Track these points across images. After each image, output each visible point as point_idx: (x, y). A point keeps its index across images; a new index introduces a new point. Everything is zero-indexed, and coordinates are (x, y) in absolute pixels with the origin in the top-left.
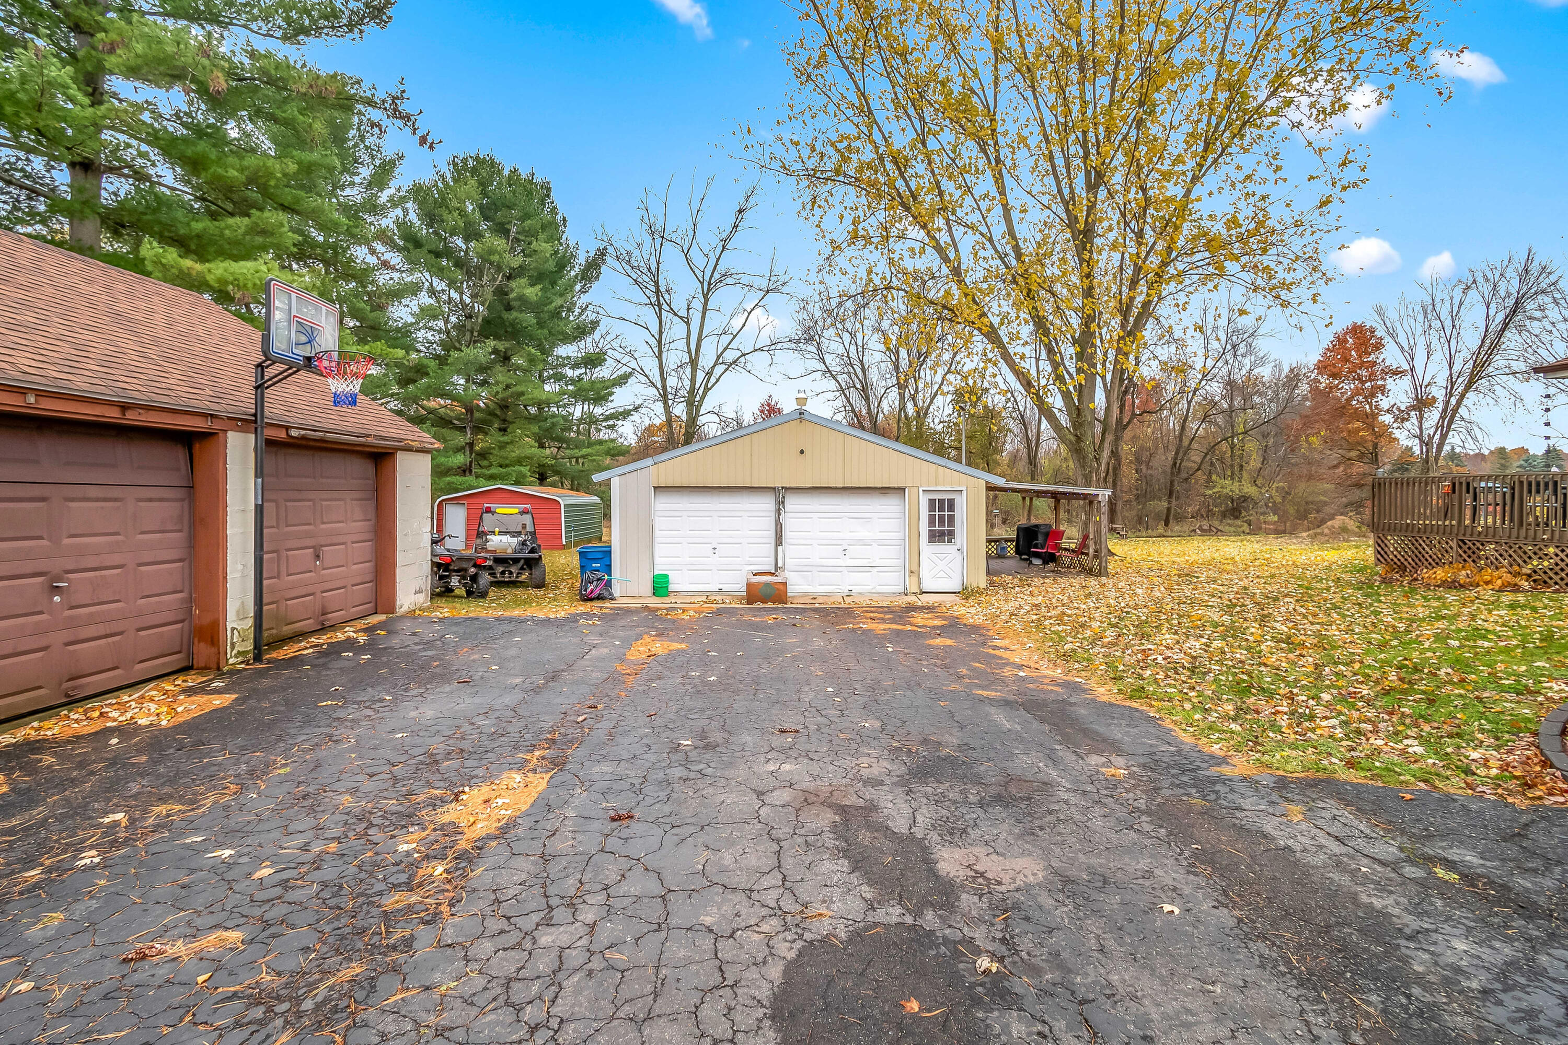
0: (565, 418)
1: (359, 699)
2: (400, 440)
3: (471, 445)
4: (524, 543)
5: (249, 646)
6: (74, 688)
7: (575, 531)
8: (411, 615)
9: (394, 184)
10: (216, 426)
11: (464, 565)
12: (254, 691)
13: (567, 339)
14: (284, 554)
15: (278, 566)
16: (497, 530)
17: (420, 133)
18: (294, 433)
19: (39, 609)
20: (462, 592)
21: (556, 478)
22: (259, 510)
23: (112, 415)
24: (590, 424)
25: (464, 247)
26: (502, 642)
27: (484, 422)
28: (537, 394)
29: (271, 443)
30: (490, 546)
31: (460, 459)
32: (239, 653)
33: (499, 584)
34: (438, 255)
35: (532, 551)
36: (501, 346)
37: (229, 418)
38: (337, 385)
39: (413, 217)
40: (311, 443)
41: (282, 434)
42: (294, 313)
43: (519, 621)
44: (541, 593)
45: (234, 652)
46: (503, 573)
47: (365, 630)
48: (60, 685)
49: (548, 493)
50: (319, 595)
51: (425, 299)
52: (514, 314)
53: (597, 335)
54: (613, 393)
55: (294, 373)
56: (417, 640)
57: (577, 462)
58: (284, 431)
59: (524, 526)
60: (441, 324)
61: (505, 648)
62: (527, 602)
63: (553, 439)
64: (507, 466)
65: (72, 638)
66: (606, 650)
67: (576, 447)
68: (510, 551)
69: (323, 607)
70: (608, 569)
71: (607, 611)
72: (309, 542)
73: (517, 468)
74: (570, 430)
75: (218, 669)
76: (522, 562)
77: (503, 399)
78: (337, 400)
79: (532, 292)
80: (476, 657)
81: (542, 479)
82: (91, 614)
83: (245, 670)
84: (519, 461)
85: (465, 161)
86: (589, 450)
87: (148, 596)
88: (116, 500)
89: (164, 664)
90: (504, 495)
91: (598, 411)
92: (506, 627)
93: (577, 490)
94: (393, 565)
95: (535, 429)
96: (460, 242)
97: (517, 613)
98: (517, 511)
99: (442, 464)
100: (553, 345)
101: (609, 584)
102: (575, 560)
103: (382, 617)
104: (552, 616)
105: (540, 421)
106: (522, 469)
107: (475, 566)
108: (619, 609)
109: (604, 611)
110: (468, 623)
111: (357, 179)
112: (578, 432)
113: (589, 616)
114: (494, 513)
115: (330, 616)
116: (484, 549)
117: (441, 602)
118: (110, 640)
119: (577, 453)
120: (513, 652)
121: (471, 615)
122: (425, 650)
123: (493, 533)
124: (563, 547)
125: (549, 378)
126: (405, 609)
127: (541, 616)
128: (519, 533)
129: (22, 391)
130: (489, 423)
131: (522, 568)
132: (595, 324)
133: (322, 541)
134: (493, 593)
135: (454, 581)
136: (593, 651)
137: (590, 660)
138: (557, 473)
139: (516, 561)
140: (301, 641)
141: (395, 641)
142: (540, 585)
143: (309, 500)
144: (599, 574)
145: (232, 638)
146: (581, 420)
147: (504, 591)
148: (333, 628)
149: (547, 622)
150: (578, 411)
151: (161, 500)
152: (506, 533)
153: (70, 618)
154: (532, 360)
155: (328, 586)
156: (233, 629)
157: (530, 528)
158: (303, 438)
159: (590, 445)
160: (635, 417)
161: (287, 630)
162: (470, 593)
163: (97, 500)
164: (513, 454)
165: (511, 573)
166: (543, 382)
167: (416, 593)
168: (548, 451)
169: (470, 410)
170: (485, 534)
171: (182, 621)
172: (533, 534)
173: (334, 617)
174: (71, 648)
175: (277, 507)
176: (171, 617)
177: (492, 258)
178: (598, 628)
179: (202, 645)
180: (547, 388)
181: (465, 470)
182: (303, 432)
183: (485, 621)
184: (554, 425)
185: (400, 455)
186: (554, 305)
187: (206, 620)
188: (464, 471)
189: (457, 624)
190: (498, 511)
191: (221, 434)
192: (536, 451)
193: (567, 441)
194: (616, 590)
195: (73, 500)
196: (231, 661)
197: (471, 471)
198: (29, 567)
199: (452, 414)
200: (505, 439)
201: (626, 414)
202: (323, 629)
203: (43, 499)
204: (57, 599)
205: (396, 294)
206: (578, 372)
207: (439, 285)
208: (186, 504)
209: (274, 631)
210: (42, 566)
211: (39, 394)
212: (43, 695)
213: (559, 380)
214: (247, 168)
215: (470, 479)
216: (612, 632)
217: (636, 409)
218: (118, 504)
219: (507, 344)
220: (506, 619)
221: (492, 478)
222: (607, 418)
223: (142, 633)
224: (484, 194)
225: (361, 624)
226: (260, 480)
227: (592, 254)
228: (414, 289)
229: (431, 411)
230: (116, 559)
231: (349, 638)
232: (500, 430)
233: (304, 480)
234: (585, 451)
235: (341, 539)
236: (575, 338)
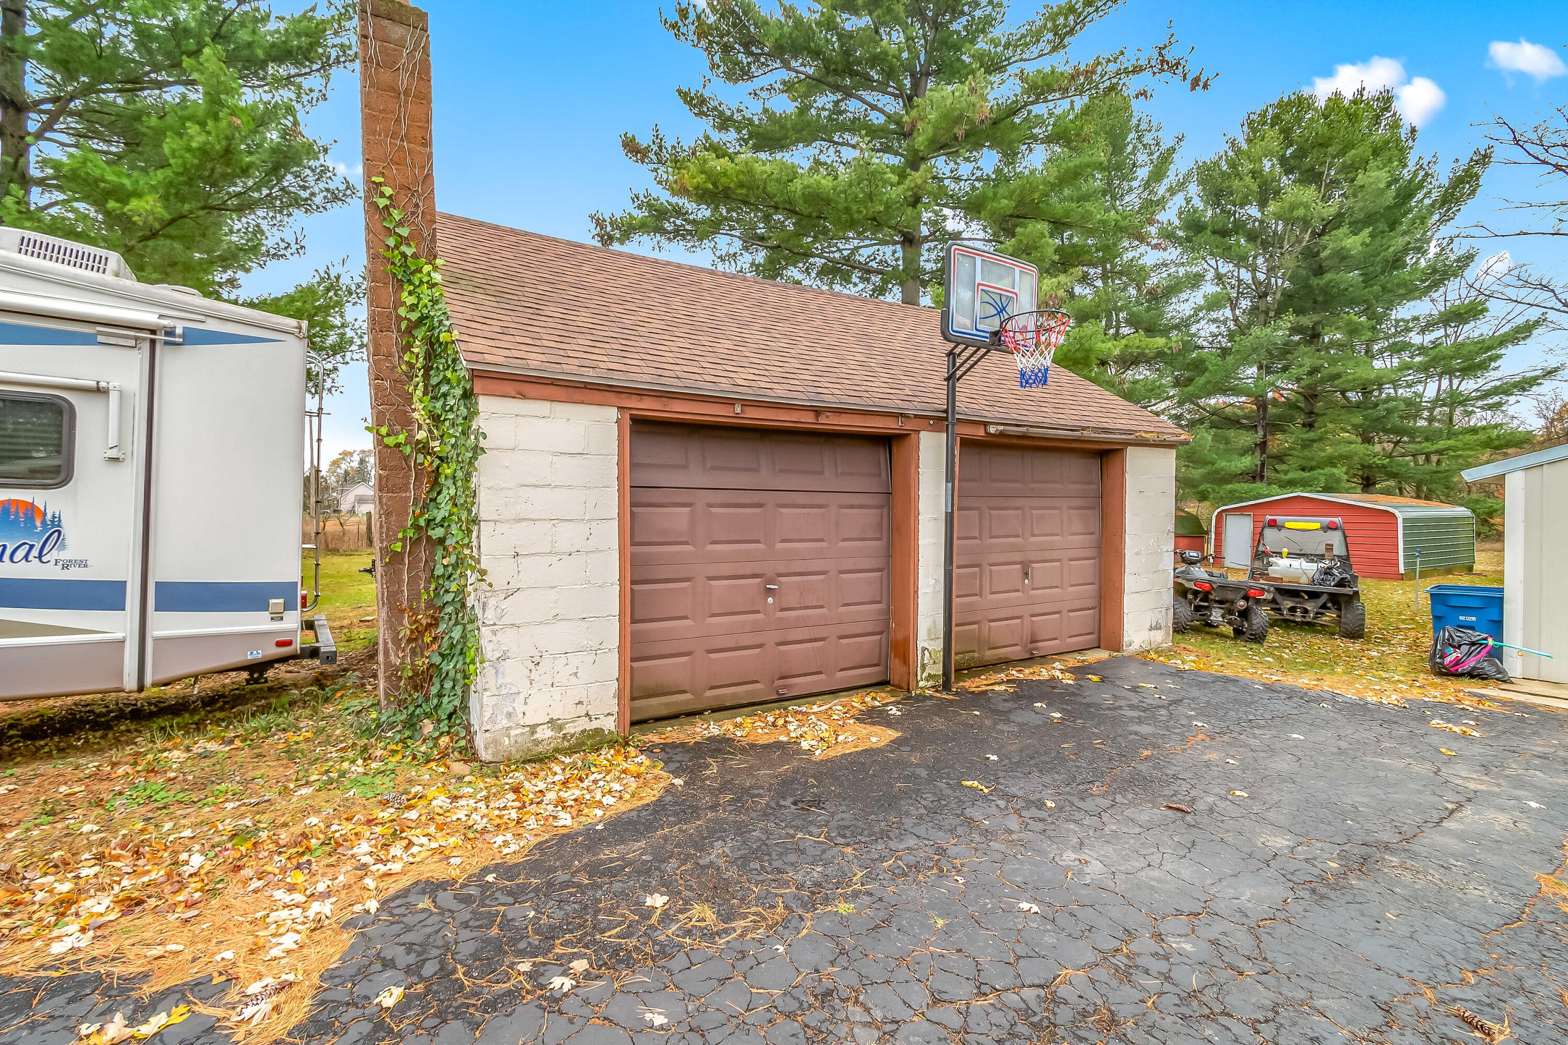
0: (1409, 403)
1: (1014, 790)
2: (1130, 433)
3: (1263, 445)
4: (1328, 572)
5: (938, 670)
6: (784, 687)
7: (1421, 555)
8: (1142, 657)
9: (1171, 173)
10: (909, 426)
11: (1230, 596)
12: (919, 731)
13: (1410, 292)
14: (987, 569)
15: (981, 581)
16: (1285, 551)
17: (1190, 77)
18: (992, 429)
19: (756, 608)
20: (1228, 630)
21: (1392, 483)
22: (949, 518)
23: (806, 420)
24: (1452, 406)
25: (1259, 215)
26: (1268, 735)
27: (1281, 417)
28: (1362, 373)
29: (968, 444)
30: (1273, 571)
31: (1247, 462)
32: (930, 677)
33: (1287, 624)
34: (1223, 233)
35: (1341, 583)
36: (1306, 321)
37: (916, 416)
38: (1021, 362)
39: (1198, 203)
40: (1015, 441)
41: (981, 432)
42: (978, 280)
43: (1307, 698)
44: (1355, 646)
45: (925, 674)
46: (1292, 610)
47: (1074, 670)
48: (773, 682)
49: (1375, 502)
50: (1027, 619)
51: (1210, 288)
52: (1328, 276)
53: (1470, 274)
54: (1499, 357)
55: (985, 354)
56: (1135, 699)
57: (1428, 460)
58: (982, 428)
59: (1329, 548)
60: (1228, 313)
61: (1271, 751)
62: (1330, 662)
63: (1386, 431)
64: (1312, 469)
65: (782, 640)
66: (1503, 819)
67: (1427, 439)
68: (1304, 580)
69: (1033, 633)
70: (1497, 627)
71: (1495, 708)
72: (1018, 557)
73: (1328, 470)
74: (1416, 416)
75: (909, 691)
76: (1324, 598)
77: (1309, 387)
78: (1025, 379)
79: (1354, 243)
80: (1213, 756)
81: (1368, 484)
82: (798, 617)
83: (931, 697)
84: (1331, 462)
85: (1263, 115)
86: (1451, 442)
87: (848, 605)
88: (820, 507)
89: (863, 675)
90: (1308, 505)
91: (1468, 386)
92: (1281, 706)
93: (1427, 498)
94: (1120, 591)
95: (1358, 419)
96: (1254, 211)
97: (1305, 681)
98: (1318, 526)
99: (1222, 469)
100: (1390, 306)
101: (1497, 654)
102: (1424, 602)
103: (1103, 655)
104: (1371, 698)
105: (1367, 409)
106: (1335, 470)
107: (1246, 598)
108: (1525, 707)
109: (1487, 705)
110: (1218, 686)
111: (1135, 184)
112: (1431, 420)
113: (1451, 712)
114: (1281, 527)
115: (1040, 644)
116: (1264, 575)
117: (1193, 641)
118: (814, 644)
119: (1428, 447)
120: (1282, 764)
121: (1228, 673)
122: (1140, 721)
123: (1279, 554)
124: (1401, 577)
125: (1381, 352)
126: (1135, 647)
127: (1350, 694)
128: (1321, 557)
129: (730, 402)
130: (1291, 419)
131: (1324, 606)
132: (1467, 259)
133: (1032, 556)
134: (1274, 637)
135: (1216, 615)
136: (1468, 811)
137: (1461, 836)
138: (1393, 475)
139: (1314, 595)
140: (1002, 671)
141: (1105, 697)
142: (1356, 633)
143: (1017, 508)
144: (1476, 636)
145: (923, 659)
146: (1437, 401)
147: (1294, 636)
148: (1044, 659)
149: (1359, 710)
150: (1430, 390)
151: (861, 507)
152: (1299, 555)
153: (781, 619)
154: (1353, 331)
155: (1037, 609)
156: (924, 649)
157: (1339, 550)
158: (1002, 434)
159: (1451, 434)
160: (1547, 387)
161: (990, 655)
162: (1238, 633)
163: (804, 506)
164: (1323, 454)
165: (1306, 611)
166: (1373, 357)
167: (1151, 629)
168: (1378, 448)
169: (1262, 405)
170: (1266, 554)
171: (880, 633)
172: (1345, 560)
173: (1046, 646)
174: (782, 648)
175: (981, 517)
176: (870, 628)
177: (1296, 214)
178: (1477, 749)
179: (897, 660)
180: (1378, 364)
181: (1256, 476)
182: (1001, 428)
183: (1246, 687)
184: (1389, 411)
185: (1130, 451)
186: (1391, 250)
187: (900, 636)
188: (1254, 478)
189: (1202, 685)
190: (1287, 525)
191: (913, 435)
192: (1359, 448)
193: (1412, 433)
194: (1513, 665)
195: (784, 506)
196: (921, 684)
197: (1262, 478)
198: (747, 569)
199: (1239, 412)
200: (1311, 435)
201: (1524, 385)
202: (1030, 660)
203: (760, 506)
204: (770, 600)
205: (1172, 289)
206: (1429, 338)
207: (1225, 268)
208: (885, 510)
209: (976, 655)
210: (758, 568)
211: (746, 403)
212: (759, 690)
213: (1399, 351)
214: (1014, 192)
215: (1259, 486)
216: (1514, 768)
217: (1550, 373)
218: (823, 510)
219: (1316, 318)
220: (1283, 690)
221: (1291, 484)
222: (1487, 395)
223: (843, 641)
224: (1288, 141)
225: (1073, 660)
226: (950, 485)
227: (1464, 160)
228: (1196, 281)
229: (1215, 412)
230: (817, 565)
231: (1053, 678)
232: (1304, 425)
233: (1011, 485)
234: (1442, 444)
235: (1056, 554)
236: (1429, 289)
